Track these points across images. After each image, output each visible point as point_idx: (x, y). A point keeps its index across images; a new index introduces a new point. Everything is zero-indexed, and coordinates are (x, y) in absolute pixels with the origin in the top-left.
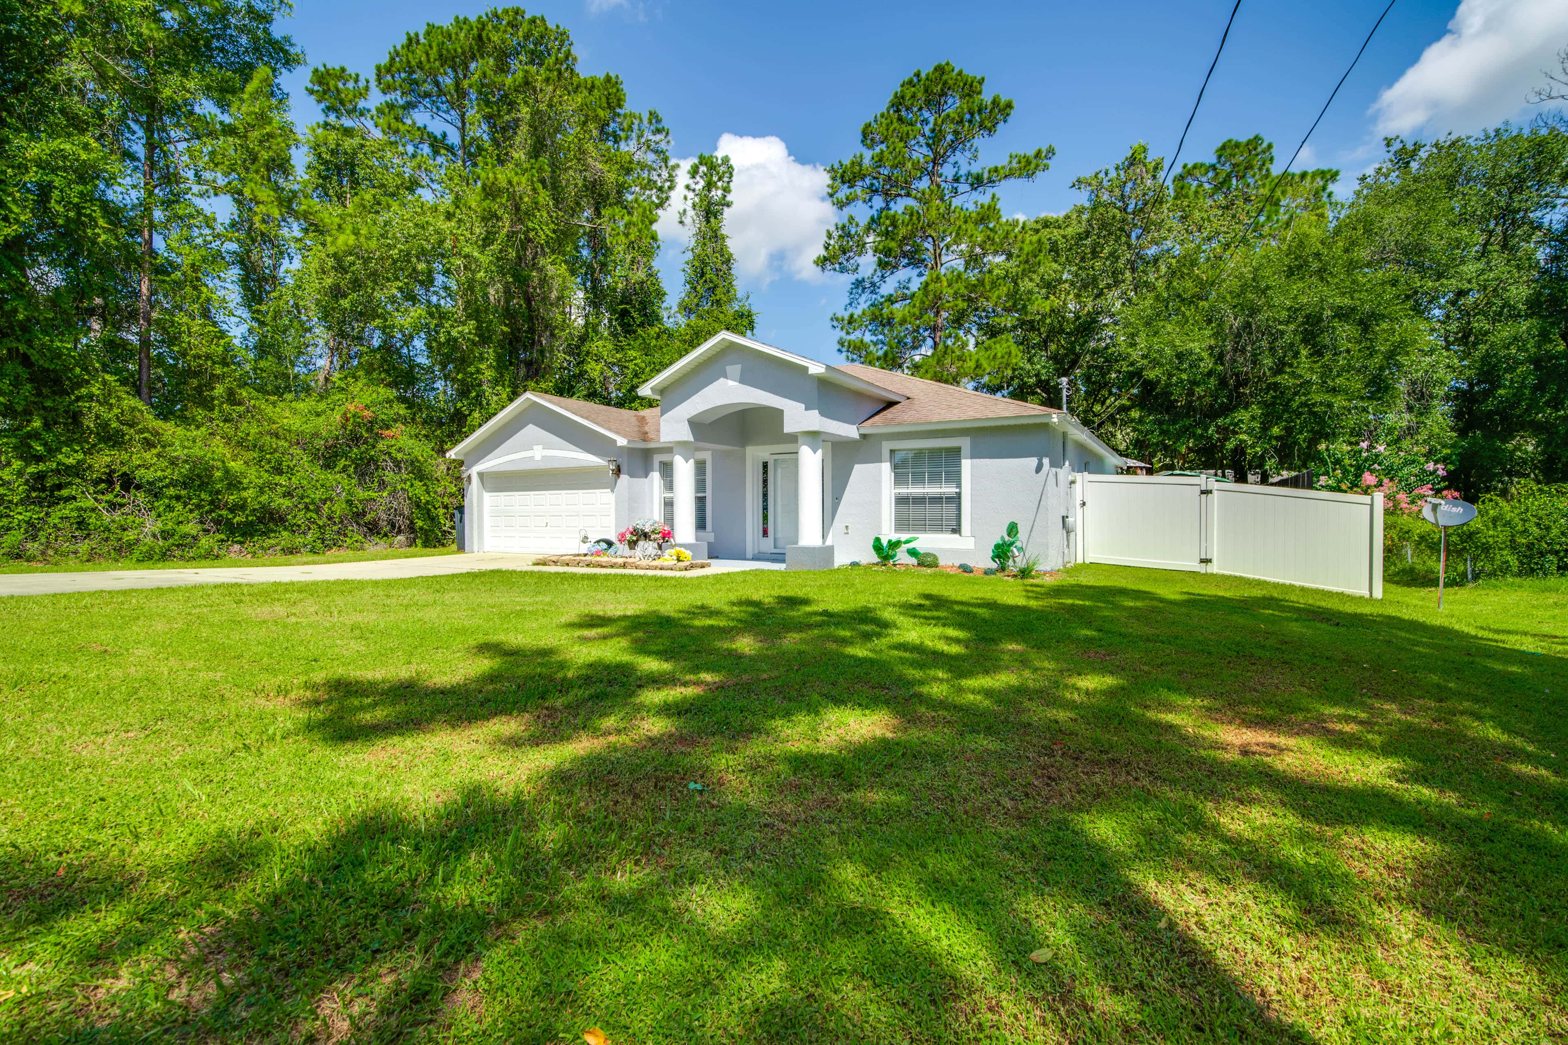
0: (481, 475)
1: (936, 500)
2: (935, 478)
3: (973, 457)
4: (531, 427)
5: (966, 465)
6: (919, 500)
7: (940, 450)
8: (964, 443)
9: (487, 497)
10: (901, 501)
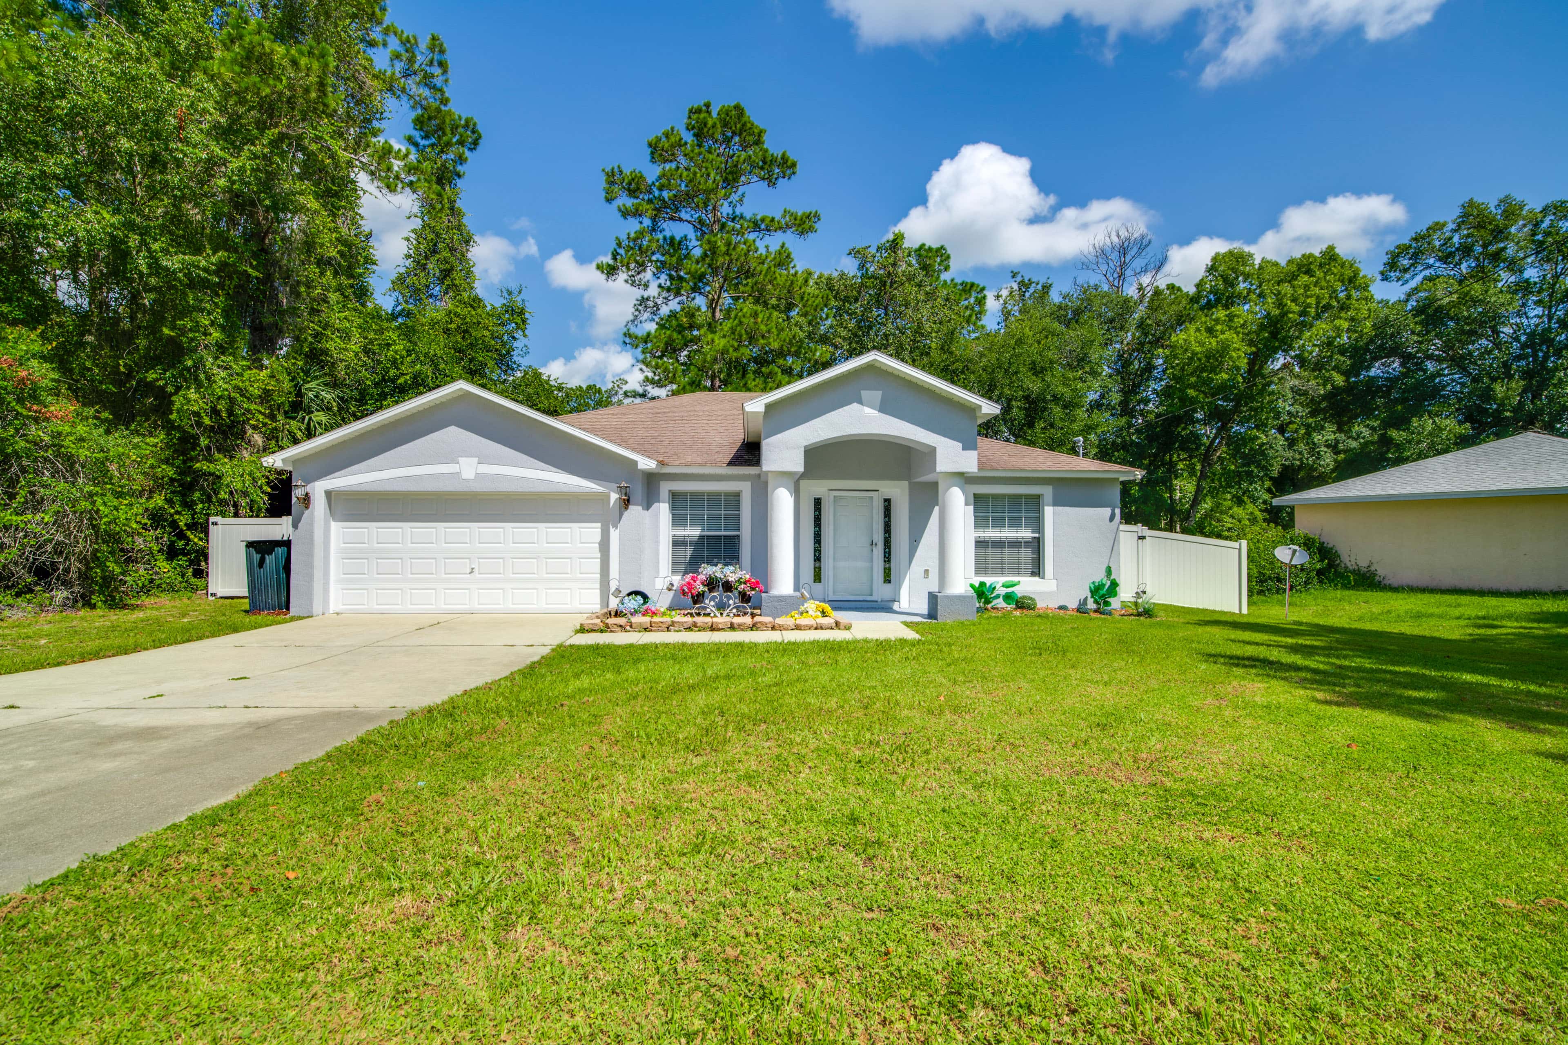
0: (328, 494)
1: (1015, 544)
2: (1015, 523)
3: (1056, 503)
4: (453, 430)
5: (1049, 512)
6: (999, 544)
7: (1003, 496)
8: (1047, 492)
9: (336, 527)
10: (981, 544)
